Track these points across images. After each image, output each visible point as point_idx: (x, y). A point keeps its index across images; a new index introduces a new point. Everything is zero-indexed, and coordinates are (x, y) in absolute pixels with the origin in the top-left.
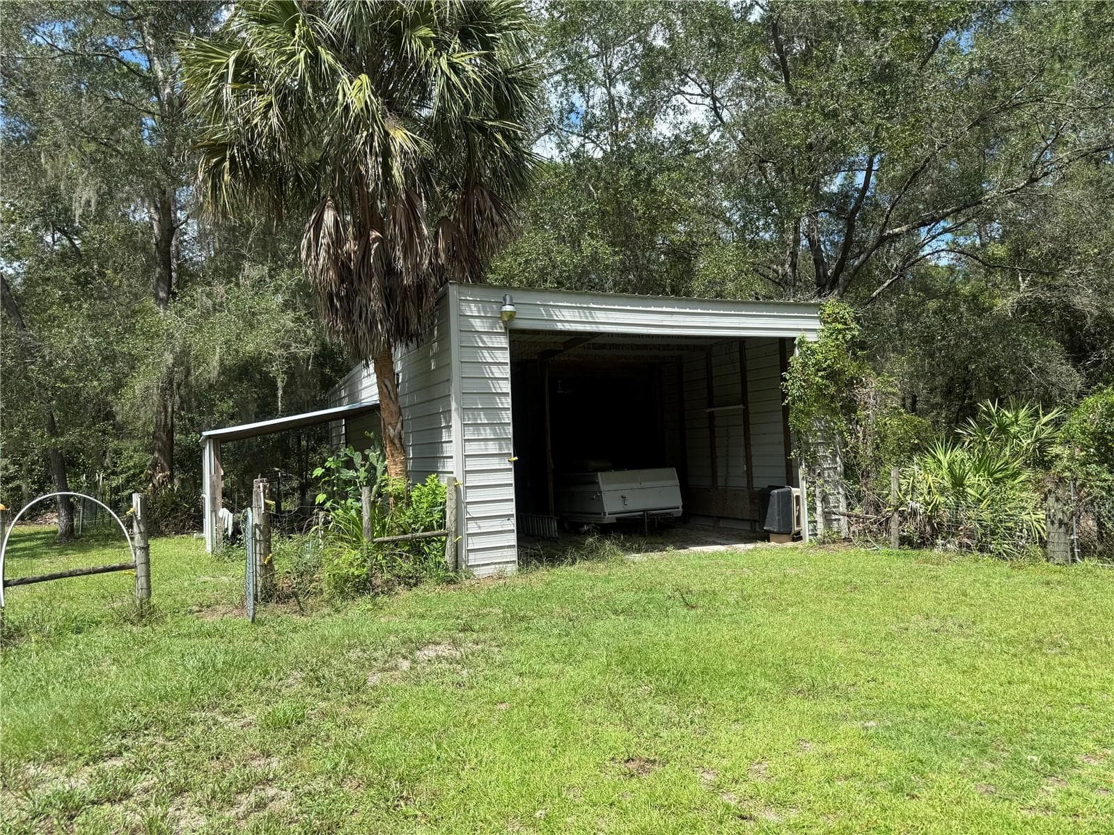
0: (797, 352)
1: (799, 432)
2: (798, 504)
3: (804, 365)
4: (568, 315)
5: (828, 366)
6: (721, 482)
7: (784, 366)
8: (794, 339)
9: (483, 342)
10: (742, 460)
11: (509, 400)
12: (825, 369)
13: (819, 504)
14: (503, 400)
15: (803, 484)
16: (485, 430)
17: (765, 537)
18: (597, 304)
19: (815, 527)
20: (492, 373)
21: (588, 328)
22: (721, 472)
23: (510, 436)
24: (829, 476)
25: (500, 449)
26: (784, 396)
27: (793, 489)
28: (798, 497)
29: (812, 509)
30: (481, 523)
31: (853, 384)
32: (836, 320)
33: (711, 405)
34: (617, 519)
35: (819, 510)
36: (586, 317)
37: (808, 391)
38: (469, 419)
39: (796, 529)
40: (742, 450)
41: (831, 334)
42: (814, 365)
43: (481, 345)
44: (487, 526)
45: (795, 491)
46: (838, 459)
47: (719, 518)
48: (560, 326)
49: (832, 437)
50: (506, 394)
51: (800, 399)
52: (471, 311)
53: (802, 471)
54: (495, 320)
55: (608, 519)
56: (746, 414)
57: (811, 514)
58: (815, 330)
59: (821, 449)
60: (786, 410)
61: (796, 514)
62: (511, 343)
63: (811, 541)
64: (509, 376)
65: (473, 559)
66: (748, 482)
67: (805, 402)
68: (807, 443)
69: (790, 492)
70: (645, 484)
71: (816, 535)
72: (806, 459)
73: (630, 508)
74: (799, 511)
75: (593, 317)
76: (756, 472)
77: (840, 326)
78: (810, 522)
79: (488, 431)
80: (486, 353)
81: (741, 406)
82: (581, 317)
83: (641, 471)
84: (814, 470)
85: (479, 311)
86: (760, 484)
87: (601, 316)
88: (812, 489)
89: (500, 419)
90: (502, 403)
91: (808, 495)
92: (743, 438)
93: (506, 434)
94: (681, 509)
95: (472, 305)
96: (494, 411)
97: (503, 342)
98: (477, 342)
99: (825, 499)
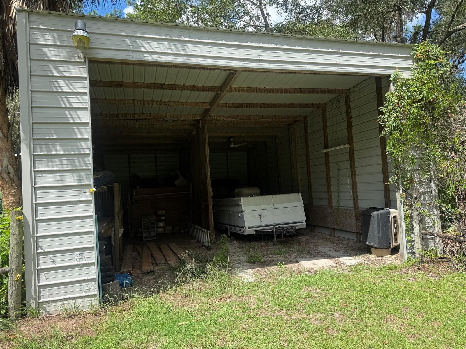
0: (392, 88)
1: (396, 159)
2: (395, 222)
3: (400, 98)
4: (156, 47)
5: (423, 98)
6: (334, 203)
7: (381, 100)
8: (389, 76)
9: (58, 71)
10: (349, 188)
11: (89, 130)
12: (419, 101)
13: (416, 226)
14: (83, 131)
15: (401, 207)
16: (61, 161)
17: (368, 250)
18: (189, 37)
19: (412, 246)
20: (70, 103)
21: (179, 60)
22: (334, 195)
23: (91, 167)
24: (425, 199)
25: (80, 181)
26: (381, 128)
27: (391, 210)
28: (395, 217)
29: (410, 230)
30: (55, 257)
31: (447, 113)
32: (428, 58)
33: (326, 147)
34: (255, 231)
35: (417, 231)
36: (178, 50)
37: (404, 122)
38: (41, 150)
39: (394, 244)
40: (349, 179)
41: (425, 70)
42: (410, 97)
43: (56, 74)
44: (61, 261)
45: (393, 212)
46: (432, 184)
47: (334, 229)
48: (148, 57)
49: (427, 164)
50: (86, 124)
51: (396, 128)
52: (45, 40)
53: (399, 195)
54: (74, 49)
55: (248, 232)
56: (352, 151)
57: (409, 235)
58: (408, 69)
59: (417, 175)
60: (383, 142)
61: (394, 231)
62: (91, 72)
63: (409, 260)
64: (88, 105)
65: (45, 296)
66: (354, 204)
67: (401, 131)
68: (404, 170)
69: (388, 214)
70: (277, 206)
71: (414, 253)
72: (403, 185)
73: (264, 223)
74: (396, 228)
75: (184, 50)
76: (360, 196)
77: (432, 62)
78: (407, 242)
79: (65, 162)
80: (62, 83)
81: (347, 146)
82: (171, 50)
83: (274, 196)
84: (411, 195)
85: (54, 40)
86: (364, 205)
87: (194, 50)
88: (410, 211)
89: (79, 149)
90: (81, 134)
91: (406, 217)
92: (349, 170)
93: (86, 165)
94: (305, 223)
95: (46, 34)
96: (73, 142)
97: (83, 71)
98: (51, 72)
99: (421, 221)
